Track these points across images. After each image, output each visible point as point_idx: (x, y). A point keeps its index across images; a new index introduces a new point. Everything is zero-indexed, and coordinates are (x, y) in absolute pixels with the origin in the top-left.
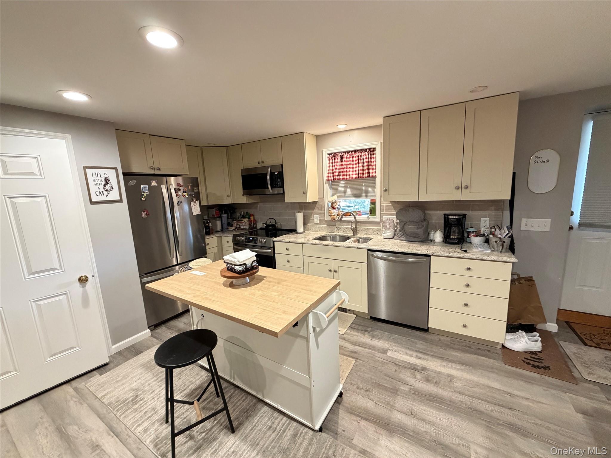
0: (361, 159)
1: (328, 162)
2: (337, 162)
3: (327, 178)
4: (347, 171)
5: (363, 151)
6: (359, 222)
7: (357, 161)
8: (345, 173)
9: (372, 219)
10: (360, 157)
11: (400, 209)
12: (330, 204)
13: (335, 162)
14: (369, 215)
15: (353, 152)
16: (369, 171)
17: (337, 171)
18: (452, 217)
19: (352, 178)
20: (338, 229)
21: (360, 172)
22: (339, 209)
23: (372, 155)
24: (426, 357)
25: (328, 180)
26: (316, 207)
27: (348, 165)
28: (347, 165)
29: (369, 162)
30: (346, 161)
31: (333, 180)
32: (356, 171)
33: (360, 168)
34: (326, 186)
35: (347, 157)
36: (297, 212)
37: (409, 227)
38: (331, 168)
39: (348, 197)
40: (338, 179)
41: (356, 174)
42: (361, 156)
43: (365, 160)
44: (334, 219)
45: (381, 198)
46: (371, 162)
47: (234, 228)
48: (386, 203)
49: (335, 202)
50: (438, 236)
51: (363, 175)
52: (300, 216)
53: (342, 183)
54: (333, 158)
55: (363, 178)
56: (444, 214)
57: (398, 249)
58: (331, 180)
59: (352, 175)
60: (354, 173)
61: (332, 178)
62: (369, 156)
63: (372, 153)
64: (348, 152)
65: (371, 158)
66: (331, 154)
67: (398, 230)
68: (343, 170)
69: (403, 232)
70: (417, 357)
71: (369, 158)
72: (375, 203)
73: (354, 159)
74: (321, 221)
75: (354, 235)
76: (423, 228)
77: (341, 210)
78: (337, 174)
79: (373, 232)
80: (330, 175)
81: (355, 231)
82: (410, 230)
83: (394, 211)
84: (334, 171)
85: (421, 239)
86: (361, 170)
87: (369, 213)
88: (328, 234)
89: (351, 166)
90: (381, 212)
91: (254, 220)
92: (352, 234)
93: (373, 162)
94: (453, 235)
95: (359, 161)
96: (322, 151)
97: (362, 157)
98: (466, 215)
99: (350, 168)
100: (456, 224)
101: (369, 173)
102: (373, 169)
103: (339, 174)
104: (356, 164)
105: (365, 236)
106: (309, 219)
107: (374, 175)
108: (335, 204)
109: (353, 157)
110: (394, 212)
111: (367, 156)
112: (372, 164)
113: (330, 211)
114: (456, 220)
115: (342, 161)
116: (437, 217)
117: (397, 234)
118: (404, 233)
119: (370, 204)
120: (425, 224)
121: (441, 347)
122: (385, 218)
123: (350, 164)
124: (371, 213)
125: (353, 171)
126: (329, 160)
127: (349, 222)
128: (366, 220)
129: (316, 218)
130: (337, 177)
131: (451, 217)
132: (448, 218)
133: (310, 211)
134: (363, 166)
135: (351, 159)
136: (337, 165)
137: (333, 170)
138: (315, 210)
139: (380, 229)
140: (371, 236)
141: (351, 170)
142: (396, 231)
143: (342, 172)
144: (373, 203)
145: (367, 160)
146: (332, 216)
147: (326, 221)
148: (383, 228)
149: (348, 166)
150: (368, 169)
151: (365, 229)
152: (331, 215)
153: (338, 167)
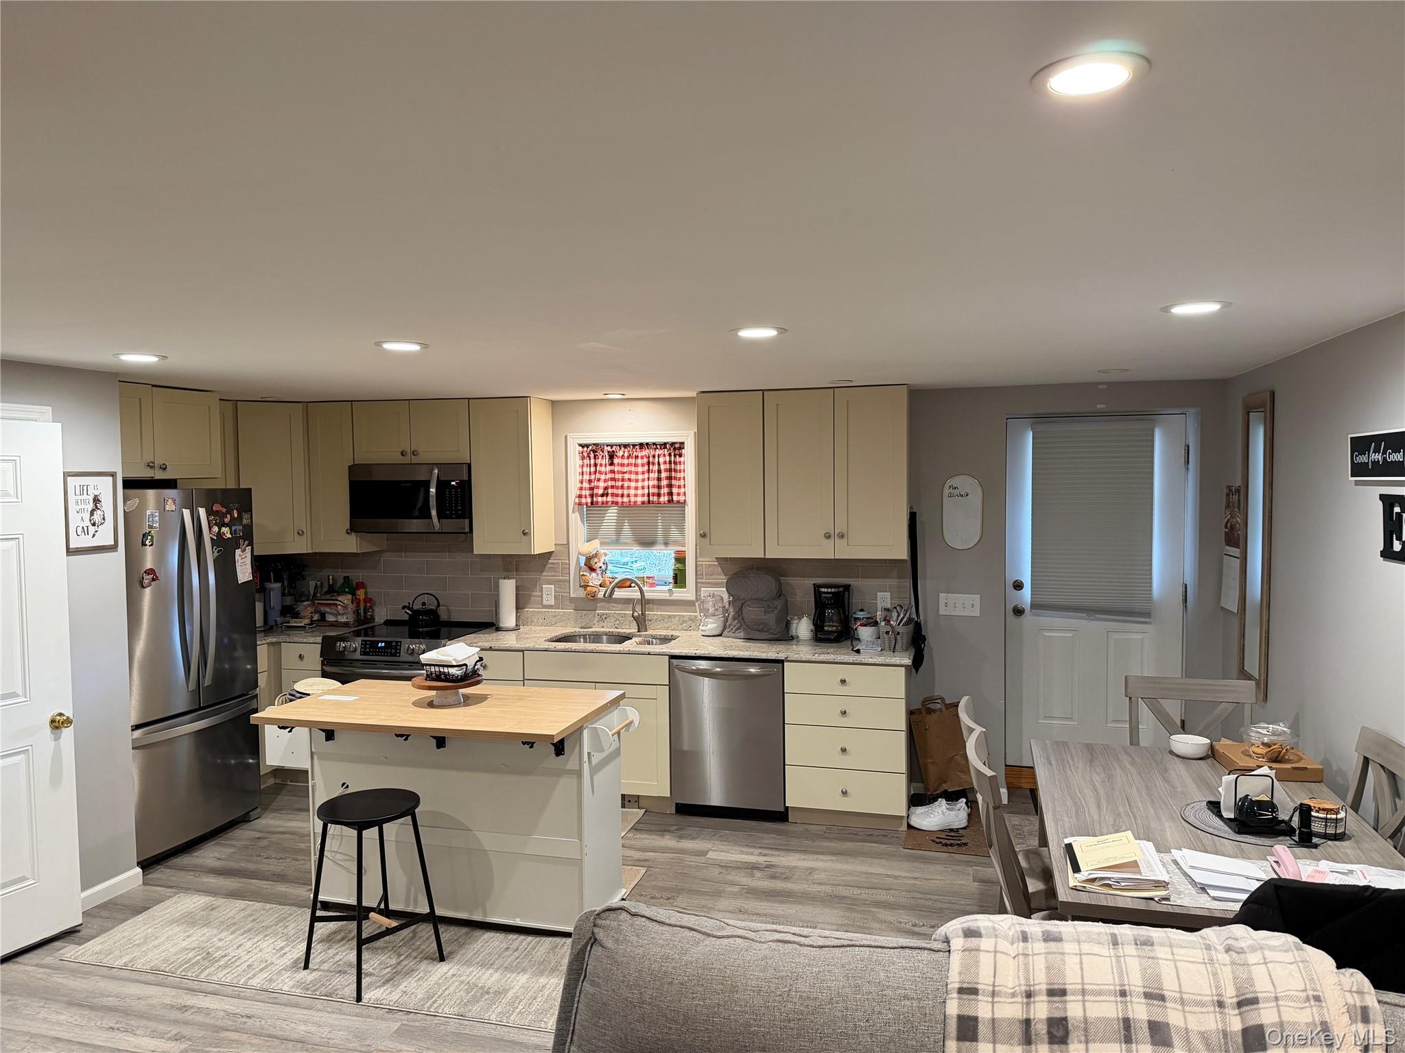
0: (653, 464)
1: (581, 462)
2: (601, 465)
3: (577, 500)
4: (622, 487)
5: (658, 447)
6: (650, 601)
7: (646, 468)
8: (620, 492)
9: (680, 594)
10: (651, 459)
11: (734, 574)
12: (583, 560)
13: (596, 465)
14: (671, 586)
15: (638, 447)
16: (671, 490)
17: (602, 484)
18: (826, 590)
19: (635, 502)
20: (603, 618)
21: (652, 491)
22: (604, 572)
23: (677, 456)
24: (777, 853)
25: (580, 504)
26: (549, 566)
27: (626, 472)
28: (624, 473)
29: (670, 470)
30: (622, 465)
31: (592, 503)
32: (643, 488)
33: (651, 483)
34: (575, 517)
35: (623, 456)
36: (501, 578)
37: (749, 610)
38: (586, 477)
39: (626, 544)
40: (603, 503)
41: (643, 495)
42: (654, 456)
43: (662, 467)
44: (594, 596)
45: (696, 549)
46: (675, 471)
47: (307, 621)
48: (707, 560)
49: (596, 555)
50: (803, 628)
51: (659, 499)
52: (508, 588)
53: (612, 512)
54: (592, 455)
55: (659, 503)
56: (814, 584)
57: (726, 652)
58: (587, 504)
59: (636, 495)
60: (640, 492)
61: (589, 500)
62: (670, 458)
63: (677, 452)
64: (626, 446)
65: (675, 463)
66: (587, 446)
67: (730, 618)
68: (613, 483)
69: (739, 622)
70: (760, 854)
71: (670, 462)
72: (684, 559)
73: (639, 461)
74: (560, 601)
75: (638, 632)
76: (776, 612)
77: (609, 574)
78: (601, 491)
79: (682, 624)
80: (584, 493)
81: (641, 622)
82: (753, 617)
83: (724, 577)
84: (593, 485)
85: (772, 633)
86: (653, 487)
87: (672, 580)
88: (578, 630)
89: (633, 477)
90: (696, 579)
91: (367, 600)
92: (634, 630)
93: (680, 471)
94: (829, 626)
95: (651, 466)
96: (566, 437)
97: (657, 458)
98: (850, 585)
99: (630, 480)
100: (831, 604)
101: (670, 494)
102: (679, 487)
103: (606, 492)
104: (643, 473)
105: (664, 633)
106: (530, 596)
107: (682, 498)
108: (596, 560)
109: (637, 457)
110: (723, 579)
111: (667, 458)
112: (678, 475)
113: (583, 575)
114: (831, 595)
115: (612, 464)
116: (802, 589)
117: (730, 626)
118: (742, 622)
119: (674, 561)
120: (779, 604)
121: (806, 838)
122: (705, 591)
123: (630, 472)
124: (676, 582)
125: (636, 488)
126: (583, 458)
127: (627, 601)
128: (666, 596)
129: (548, 593)
130: (600, 499)
131: (823, 590)
132: (820, 593)
133: (532, 576)
134: (659, 479)
135: (633, 461)
136: (600, 473)
137: (590, 481)
138: (544, 574)
139: (696, 617)
140: (675, 633)
141: (633, 484)
142: (726, 620)
143: (612, 487)
144: (680, 559)
145: (668, 466)
146: (588, 588)
147: (572, 600)
148: (702, 614)
149: (626, 476)
150: (670, 486)
151: (663, 618)
152: (585, 587)
153: (603, 477)
